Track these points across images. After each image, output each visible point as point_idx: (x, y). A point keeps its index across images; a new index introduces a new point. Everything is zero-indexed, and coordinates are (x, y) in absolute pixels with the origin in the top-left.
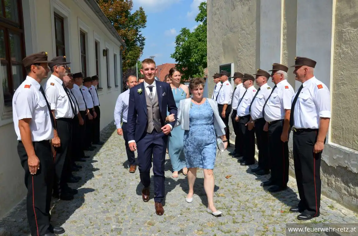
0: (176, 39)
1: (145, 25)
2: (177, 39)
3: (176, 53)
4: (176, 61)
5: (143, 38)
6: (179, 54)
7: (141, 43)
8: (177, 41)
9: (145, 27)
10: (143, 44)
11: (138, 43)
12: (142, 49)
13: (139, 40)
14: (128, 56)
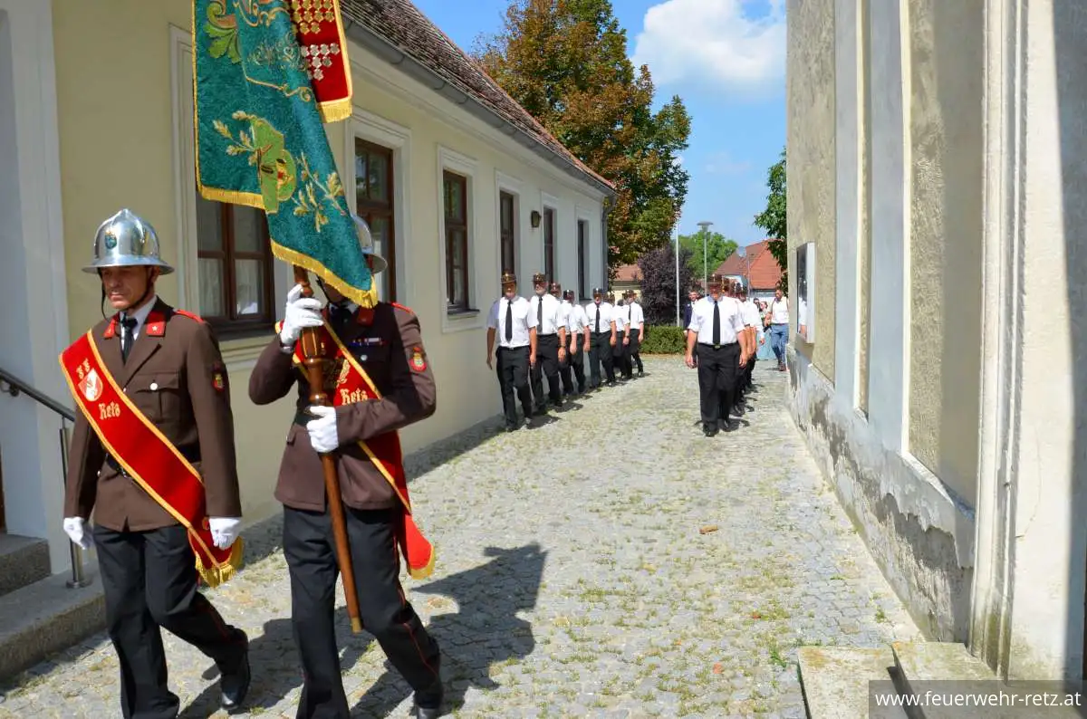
0: (769, 176)
1: (687, 142)
2: (773, 174)
3: (769, 212)
4: (770, 233)
5: (683, 174)
6: (776, 214)
7: (677, 188)
8: (771, 181)
9: (687, 146)
10: (682, 191)
11: (671, 187)
12: (680, 203)
13: (674, 181)
14: (640, 221)
